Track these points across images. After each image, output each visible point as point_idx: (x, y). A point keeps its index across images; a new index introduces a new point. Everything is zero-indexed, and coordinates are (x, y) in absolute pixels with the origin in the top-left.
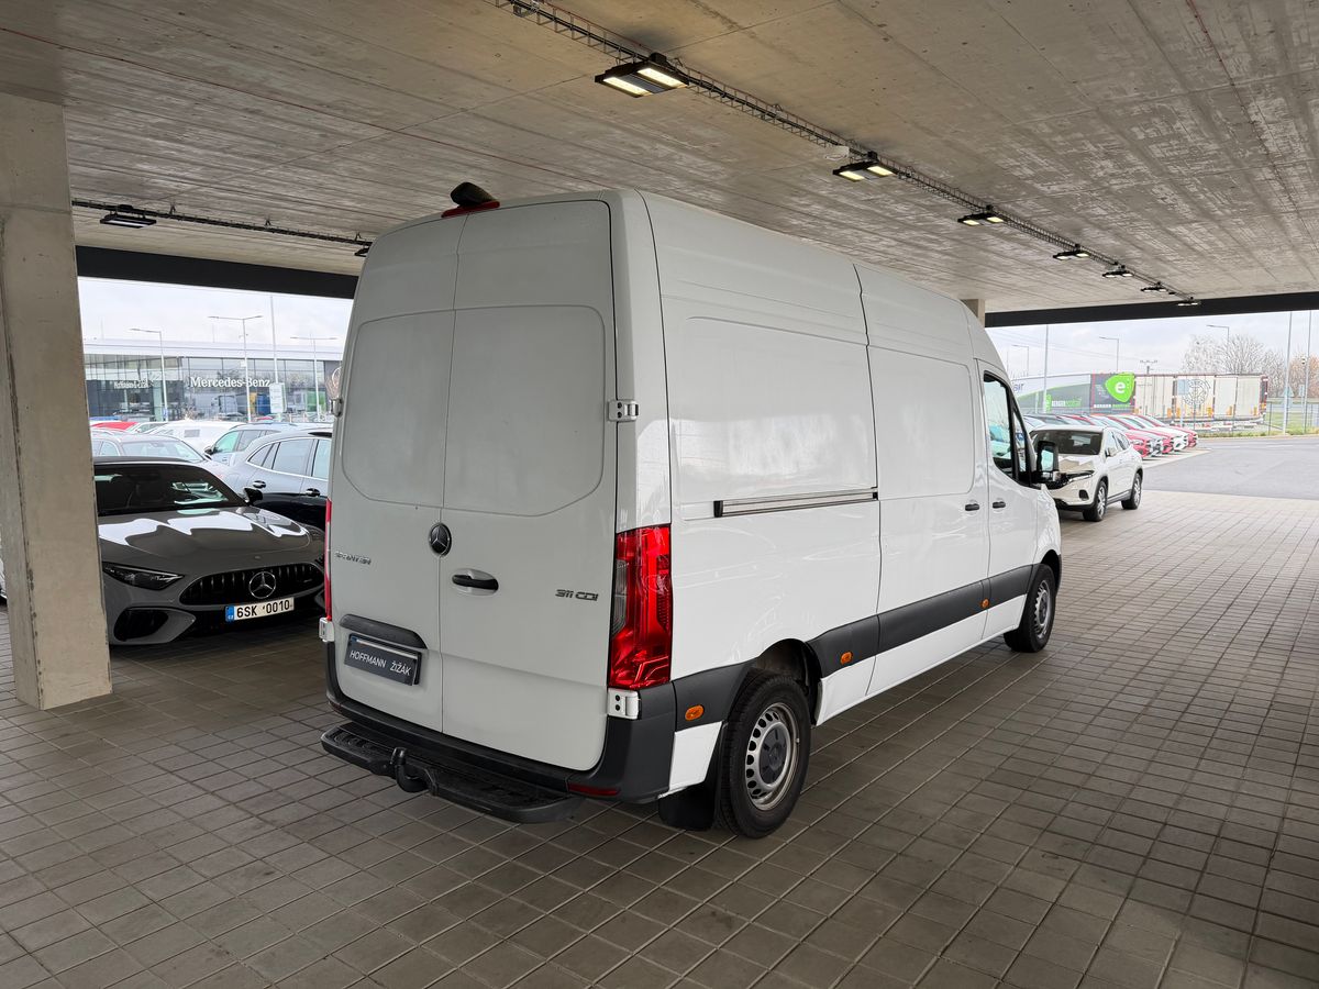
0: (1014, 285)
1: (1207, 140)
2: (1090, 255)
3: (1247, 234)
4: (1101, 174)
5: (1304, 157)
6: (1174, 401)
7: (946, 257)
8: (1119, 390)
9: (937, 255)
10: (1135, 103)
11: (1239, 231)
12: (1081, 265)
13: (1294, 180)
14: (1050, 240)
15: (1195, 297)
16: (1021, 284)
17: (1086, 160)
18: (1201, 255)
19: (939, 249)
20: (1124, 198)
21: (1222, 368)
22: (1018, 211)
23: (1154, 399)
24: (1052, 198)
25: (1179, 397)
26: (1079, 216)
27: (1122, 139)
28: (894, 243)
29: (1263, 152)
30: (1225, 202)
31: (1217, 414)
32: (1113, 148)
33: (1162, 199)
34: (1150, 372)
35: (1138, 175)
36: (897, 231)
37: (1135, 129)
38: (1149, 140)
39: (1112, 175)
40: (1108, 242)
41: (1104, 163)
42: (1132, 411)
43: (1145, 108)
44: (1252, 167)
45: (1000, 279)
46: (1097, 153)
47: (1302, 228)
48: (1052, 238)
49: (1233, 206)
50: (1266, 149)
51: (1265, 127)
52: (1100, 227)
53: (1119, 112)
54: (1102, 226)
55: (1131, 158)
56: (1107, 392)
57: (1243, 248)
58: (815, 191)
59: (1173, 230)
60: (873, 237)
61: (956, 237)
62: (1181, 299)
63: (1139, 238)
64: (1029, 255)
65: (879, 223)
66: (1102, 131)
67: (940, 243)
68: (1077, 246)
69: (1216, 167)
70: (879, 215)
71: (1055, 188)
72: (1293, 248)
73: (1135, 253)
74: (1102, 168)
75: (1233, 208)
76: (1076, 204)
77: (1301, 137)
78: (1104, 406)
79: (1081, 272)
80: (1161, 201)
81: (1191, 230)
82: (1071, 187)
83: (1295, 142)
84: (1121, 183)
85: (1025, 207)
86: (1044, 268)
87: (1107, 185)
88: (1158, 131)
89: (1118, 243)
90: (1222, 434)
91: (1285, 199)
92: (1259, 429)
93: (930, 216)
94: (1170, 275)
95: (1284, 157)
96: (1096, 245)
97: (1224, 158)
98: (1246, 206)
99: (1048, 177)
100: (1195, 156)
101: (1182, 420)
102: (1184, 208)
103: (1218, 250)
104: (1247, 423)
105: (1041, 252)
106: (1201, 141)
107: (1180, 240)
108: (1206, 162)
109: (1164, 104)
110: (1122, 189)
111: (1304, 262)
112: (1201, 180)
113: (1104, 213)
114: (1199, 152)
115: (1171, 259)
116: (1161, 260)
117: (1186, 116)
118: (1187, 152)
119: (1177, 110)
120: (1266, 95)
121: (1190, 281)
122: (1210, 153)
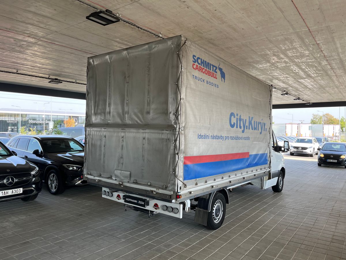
1: (305, 50)
2: (276, 88)
3: (322, 82)
4: (274, 61)
5: (336, 57)
10: (279, 35)
11: (320, 81)
13: (334, 65)
15: (310, 102)
17: (268, 56)
18: (310, 89)
20: (283, 69)
24: (260, 69)
26: (270, 75)
27: (278, 49)
30: (314, 72)
32: (275, 52)
33: (295, 70)
35: (286, 62)
37: (281, 46)
38: (286, 50)
39: (277, 62)
40: (281, 85)
41: (274, 57)
43: (282, 37)
44: (321, 60)
46: (270, 54)
47: (338, 81)
49: (317, 73)
50: (324, 54)
51: (322, 46)
52: (278, 80)
53: (274, 39)
55: (282, 56)
57: (322, 87)
59: (299, 80)
62: (306, 103)
63: (290, 83)
66: (270, 46)
68: (272, 85)
69: (309, 60)
71: (260, 66)
72: (337, 87)
73: (290, 88)
74: (273, 59)
76: (268, 71)
81: (305, 81)
82: (265, 65)
84: (281, 65)
87: (276, 65)
88: (288, 46)
89: (284, 85)
91: (332, 71)
94: (302, 95)
95: (330, 57)
96: (278, 85)
97: (311, 57)
98: (321, 73)
99: (258, 62)
100: (302, 56)
102: (302, 73)
103: (314, 87)
106: (303, 50)
107: (302, 84)
108: (306, 58)
109: (288, 36)
110: (281, 67)
111: (340, 92)
112: (305, 64)
113: (278, 75)
114: (303, 54)
115: (301, 90)
116: (298, 90)
117: (296, 41)
118: (299, 54)
119: (293, 39)
120: (321, 34)
121: (308, 97)
122: (307, 55)
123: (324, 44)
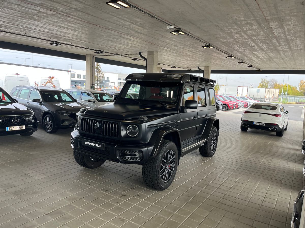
1: (261, 31)
2: (234, 57)
3: (272, 55)
4: (236, 38)
5: (283, 37)
7: (201, 56)
9: (198, 55)
10: (243, 21)
11: (270, 54)
13: (282, 43)
14: (225, 53)
15: (260, 69)
16: (219, 63)
17: (232, 34)
18: (261, 59)
19: (199, 53)
20: (243, 44)
22: (217, 46)
24: (225, 43)
26: (232, 48)
27: (241, 30)
29: (274, 35)
30: (266, 47)
32: (238, 31)
33: (251, 45)
35: (245, 39)
37: (243, 27)
38: (247, 30)
39: (239, 38)
40: (239, 55)
41: (237, 35)
43: (245, 22)
44: (272, 39)
45: (214, 62)
46: (235, 32)
47: (284, 54)
49: (268, 48)
50: (275, 35)
51: (274, 29)
52: (237, 51)
53: (239, 23)
55: (243, 34)
57: (271, 58)
58: (167, 37)
59: (254, 53)
60: (182, 49)
61: (203, 51)
62: (257, 70)
63: (247, 54)
64: (220, 56)
66: (236, 27)
68: (231, 55)
69: (263, 38)
70: (183, 44)
71: (225, 40)
72: (283, 59)
73: (246, 58)
76: (231, 45)
79: (233, 61)
81: (258, 53)
82: (229, 40)
83: (281, 33)
84: (241, 40)
85: (219, 45)
86: (224, 60)
87: (238, 40)
88: (249, 28)
89: (241, 55)
91: (280, 47)
92: (275, 102)
93: (196, 45)
94: (254, 63)
95: (279, 37)
96: (236, 55)
97: (265, 36)
98: (271, 48)
99: (224, 38)
100: (258, 35)
102: (256, 47)
103: (265, 58)
105: (223, 56)
106: (259, 31)
107: (256, 55)
108: (261, 37)
109: (250, 22)
110: (241, 42)
111: (285, 63)
112: (260, 41)
113: (237, 47)
114: (259, 34)
115: (254, 60)
116: (252, 60)
117: (255, 25)
118: (256, 34)
119: (253, 23)
120: (274, 21)
121: (259, 65)
122: (262, 34)
123: (275, 28)
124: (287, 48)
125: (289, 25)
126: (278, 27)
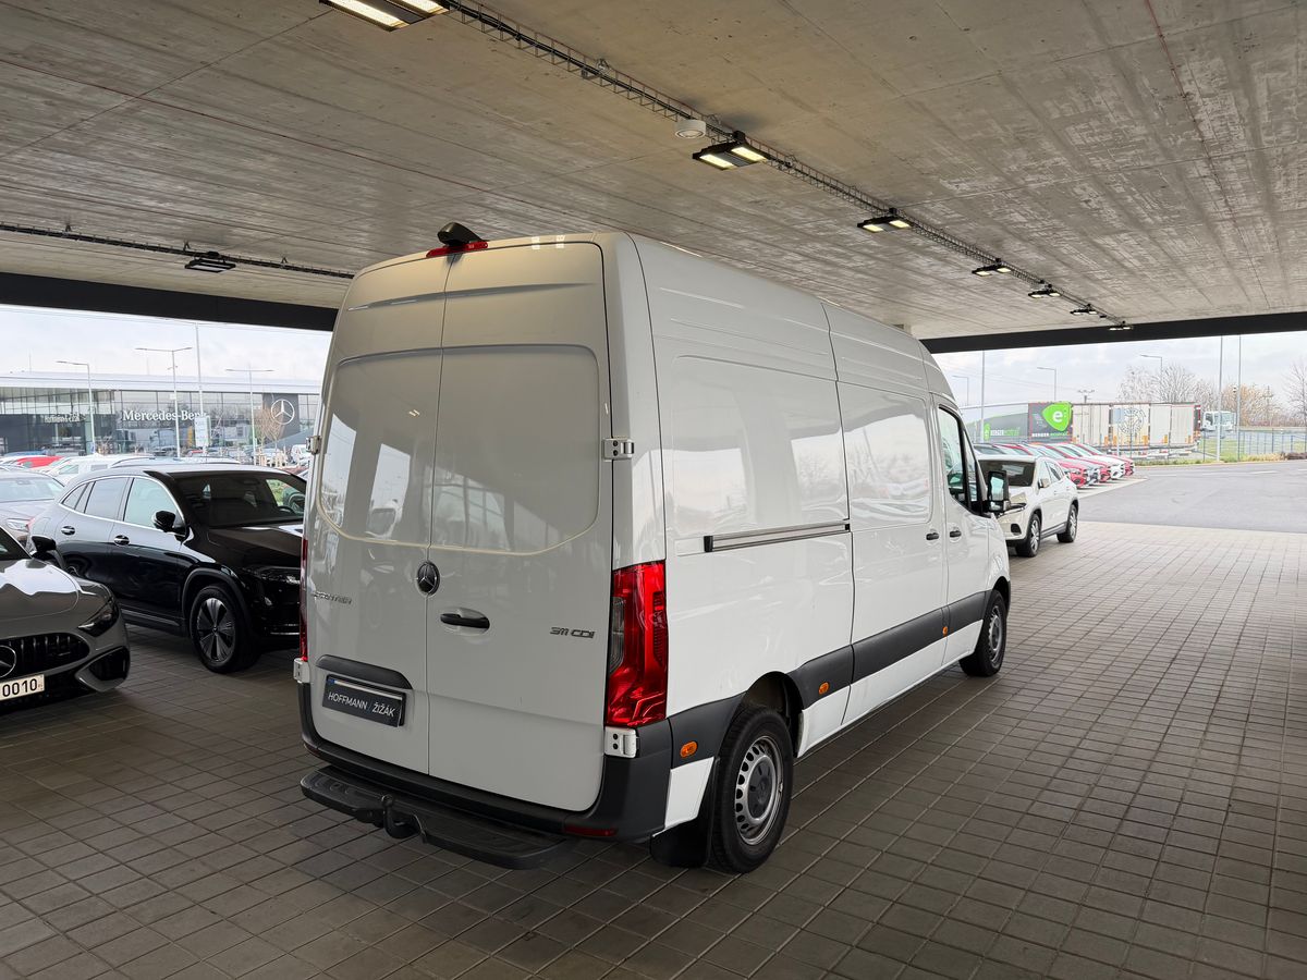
0: (937, 308)
1: (1132, 121)
2: (1013, 270)
3: (1179, 246)
4: (1014, 167)
5: (1243, 146)
6: (1110, 430)
7: (860, 276)
8: (1057, 419)
9: (851, 273)
10: (1044, 63)
11: (1171, 243)
12: (1006, 285)
13: (1232, 177)
14: (967, 252)
15: (1127, 322)
16: (944, 307)
17: (995, 148)
18: (1131, 272)
19: (850, 265)
20: (1044, 199)
21: (1156, 398)
22: (928, 217)
23: (1091, 428)
24: (961, 199)
25: (1115, 426)
26: (997, 223)
27: (1034, 119)
28: (799, 258)
29: (1196, 138)
30: (1156, 206)
31: (1154, 441)
32: (1024, 130)
33: (1086, 202)
34: (1088, 401)
35: (1057, 170)
36: (799, 243)
38: (1065, 121)
39: (1027, 169)
40: (1031, 257)
41: (1016, 152)
42: (1069, 440)
43: (1056, 71)
44: (1185, 159)
45: (922, 301)
46: (1006, 138)
47: (1238, 241)
48: (970, 251)
49: (1165, 212)
50: (1201, 136)
51: (1200, 103)
52: (1020, 239)
54: (1021, 236)
55: (1047, 145)
56: (1045, 422)
57: (1175, 264)
59: (1099, 241)
60: (774, 251)
61: (866, 250)
62: (1113, 324)
63: (1065, 252)
64: (949, 273)
65: (774, 232)
66: (1009, 106)
67: (849, 258)
68: (998, 260)
69: (1144, 159)
70: (773, 222)
71: (965, 186)
72: (1229, 265)
73: (1061, 270)
74: (1015, 159)
75: (1165, 214)
76: (990, 208)
77: (1241, 118)
78: (1042, 435)
79: (1007, 292)
80: (1084, 205)
81: (1117, 241)
82: (982, 184)
83: (1234, 124)
84: (1039, 181)
85: (936, 212)
86: (967, 288)
87: (1022, 182)
88: (1075, 107)
89: (1042, 258)
90: (1158, 462)
91: (1221, 203)
92: (1193, 457)
93: (830, 223)
94: (1100, 295)
95: (1221, 146)
96: (1019, 261)
97: (1153, 146)
98: (1178, 212)
99: (957, 172)
100: (1120, 144)
101: (1118, 448)
102: (1111, 214)
103: (1149, 267)
104: (1182, 451)
105: (961, 269)
106: (1125, 123)
107: (1107, 254)
108: (1133, 152)
109: (1080, 67)
110: (1040, 188)
111: (1239, 281)
112: (1127, 176)
113: (1023, 219)
114: (1125, 138)
115: (1100, 277)
116: (1089, 278)
117: (1106, 85)
118: (1110, 137)
119: (1096, 75)
120: (1202, 53)
121: (1121, 303)
122: (1137, 139)
123: (1209, 96)
124: (1256, 207)
125: (1279, 66)
126: (1223, 87)
